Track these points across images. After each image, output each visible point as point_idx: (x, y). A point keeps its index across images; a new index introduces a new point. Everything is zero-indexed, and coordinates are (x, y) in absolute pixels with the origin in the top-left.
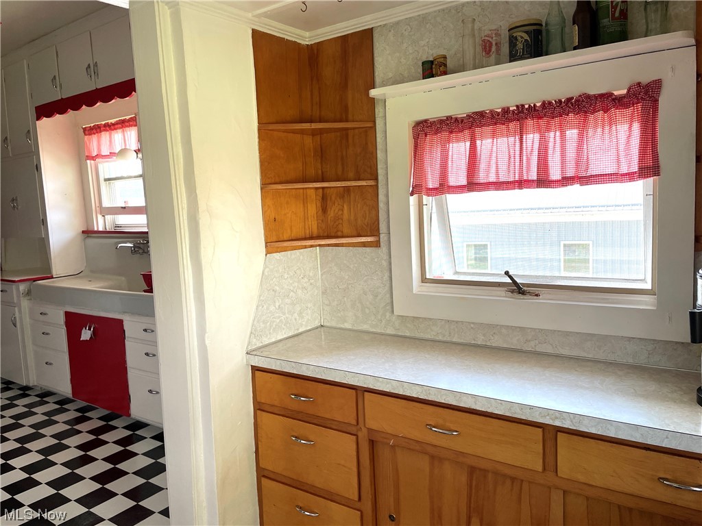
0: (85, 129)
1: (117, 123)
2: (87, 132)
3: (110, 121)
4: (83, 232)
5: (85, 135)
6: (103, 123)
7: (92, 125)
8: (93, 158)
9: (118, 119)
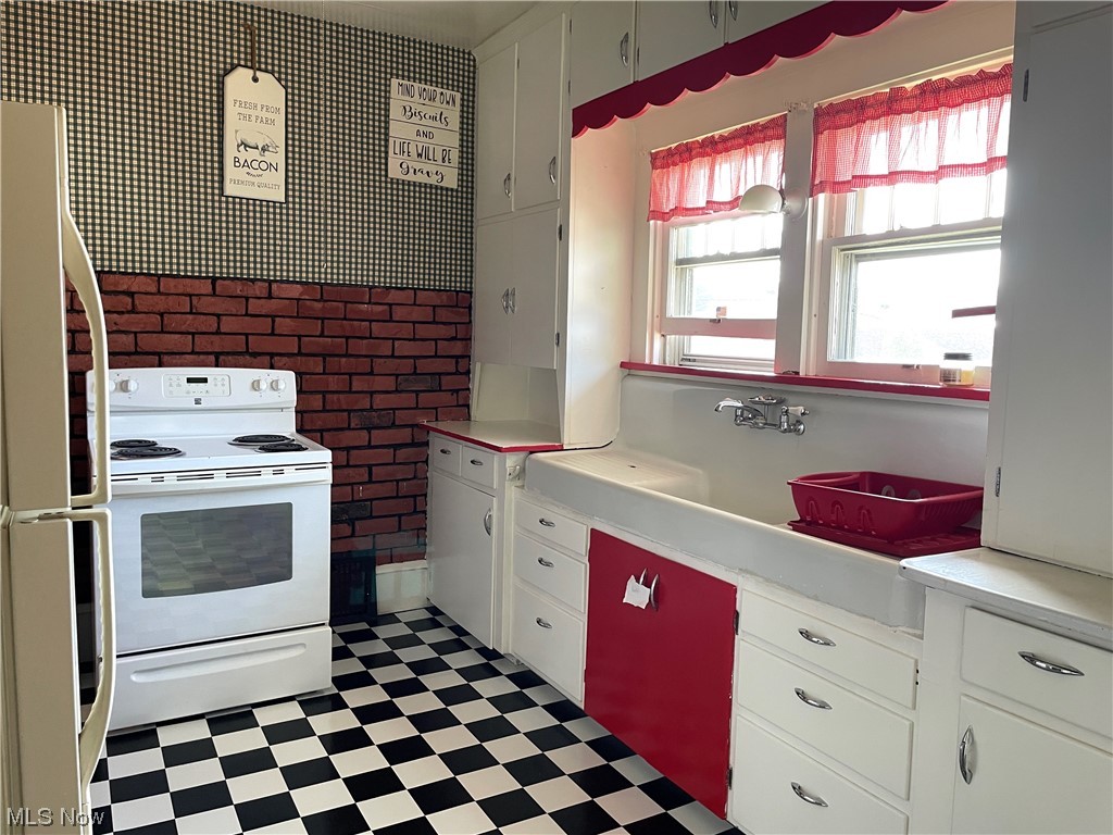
0: (654, 157)
1: (734, 136)
2: (658, 163)
3: (717, 133)
4: (623, 365)
5: (654, 167)
6: (700, 138)
7: (673, 146)
8: (663, 216)
9: (738, 126)
